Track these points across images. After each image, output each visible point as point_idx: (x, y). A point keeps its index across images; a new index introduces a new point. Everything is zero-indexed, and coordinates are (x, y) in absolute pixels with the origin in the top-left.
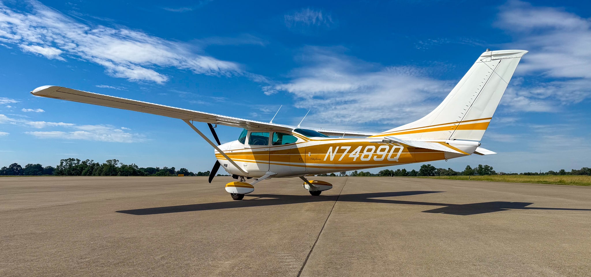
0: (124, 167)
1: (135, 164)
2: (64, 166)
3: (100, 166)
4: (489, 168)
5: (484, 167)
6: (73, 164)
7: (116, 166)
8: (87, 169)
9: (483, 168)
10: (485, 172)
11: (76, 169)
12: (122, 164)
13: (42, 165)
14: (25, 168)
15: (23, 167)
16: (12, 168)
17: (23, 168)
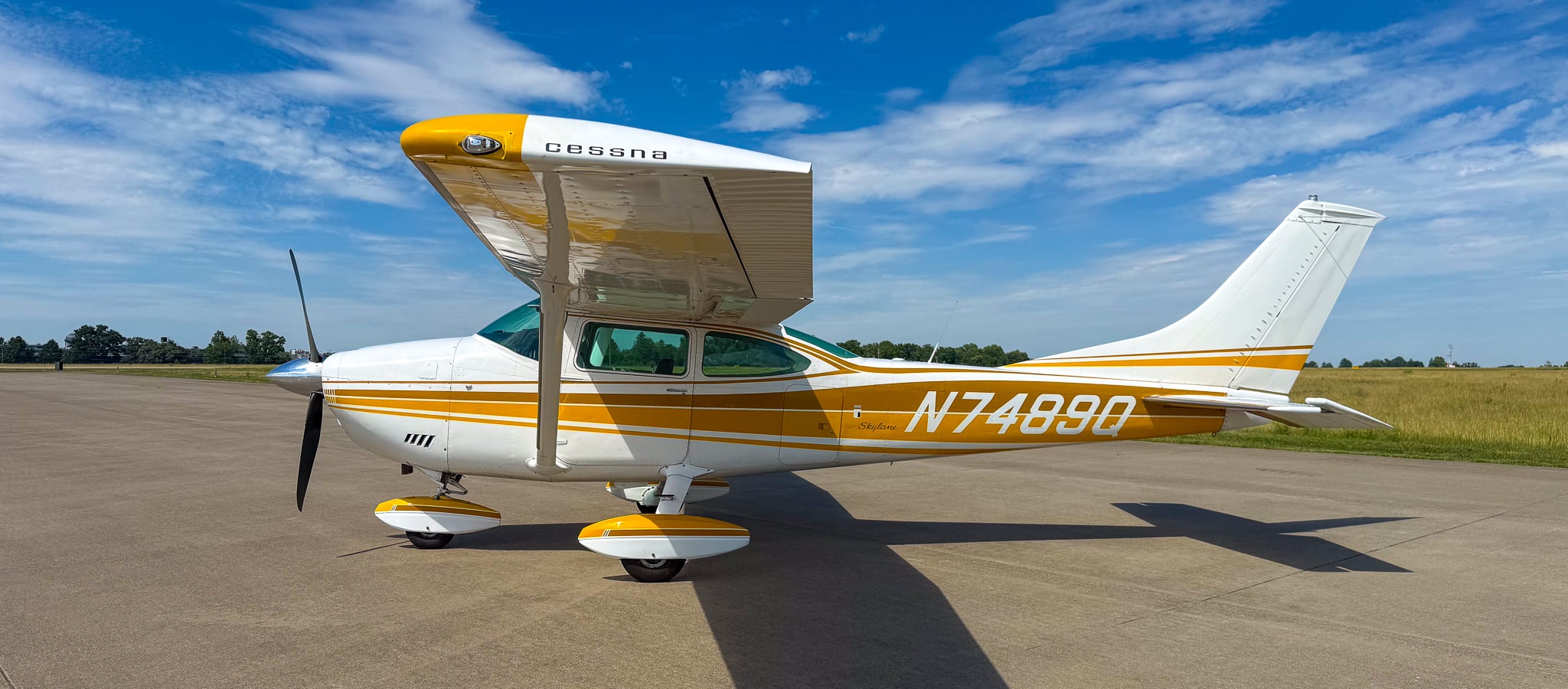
4: (276, 340)
5: (262, 337)
9: (261, 340)
10: (266, 350)
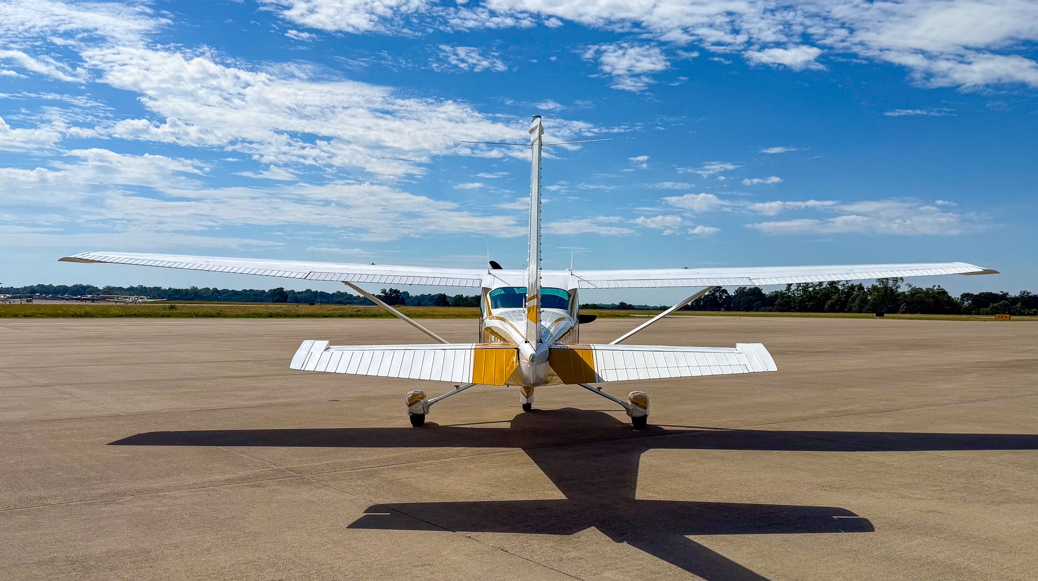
0: (915, 292)
1: (939, 286)
3: (866, 290)
7: (900, 290)
8: (835, 297)
11: (815, 298)
12: (910, 286)
13: (762, 289)
14: (734, 295)
15: (731, 293)
16: (713, 294)
17: (730, 295)
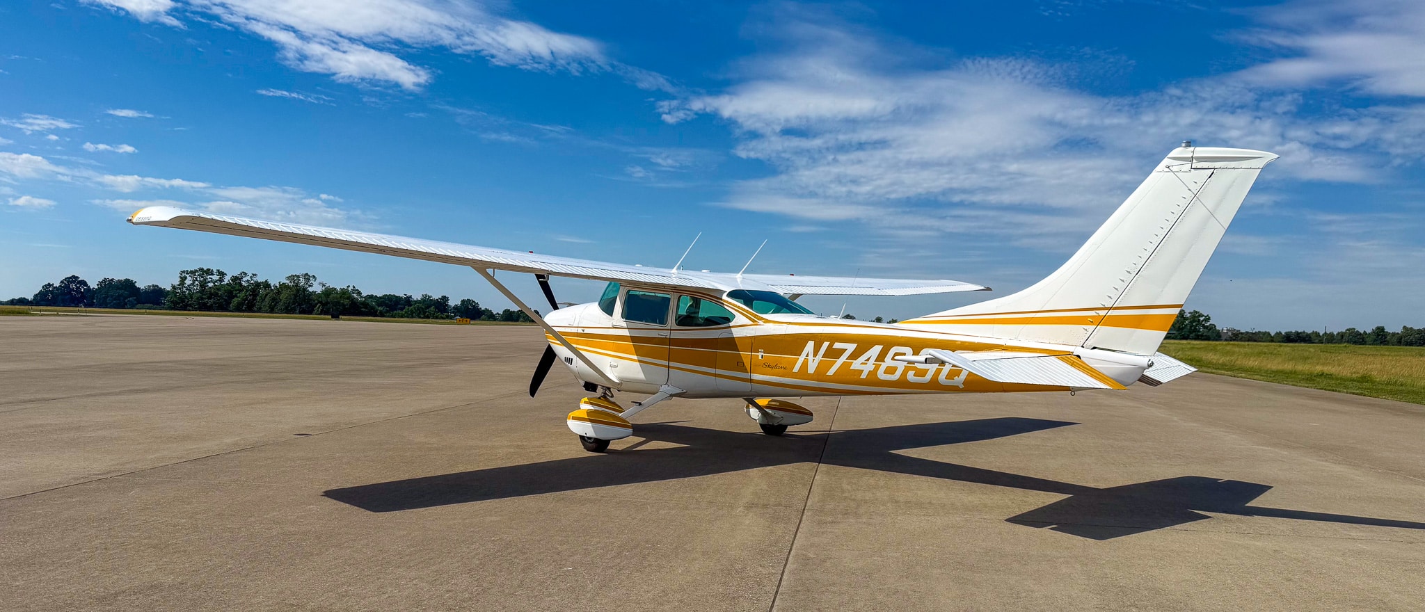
0: (328, 292)
1: (354, 287)
2: (189, 286)
3: (273, 288)
4: (1202, 319)
5: (1189, 315)
6: (209, 282)
7: (311, 289)
8: (242, 295)
9: (1187, 319)
10: (1191, 327)
11: (216, 295)
12: (324, 285)
13: (135, 282)
14: (96, 287)
15: (93, 285)
16: (67, 286)
17: (91, 288)
